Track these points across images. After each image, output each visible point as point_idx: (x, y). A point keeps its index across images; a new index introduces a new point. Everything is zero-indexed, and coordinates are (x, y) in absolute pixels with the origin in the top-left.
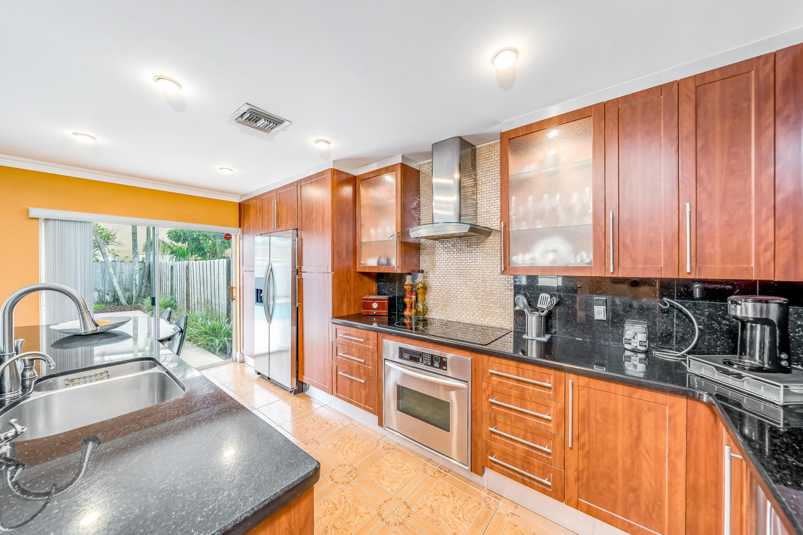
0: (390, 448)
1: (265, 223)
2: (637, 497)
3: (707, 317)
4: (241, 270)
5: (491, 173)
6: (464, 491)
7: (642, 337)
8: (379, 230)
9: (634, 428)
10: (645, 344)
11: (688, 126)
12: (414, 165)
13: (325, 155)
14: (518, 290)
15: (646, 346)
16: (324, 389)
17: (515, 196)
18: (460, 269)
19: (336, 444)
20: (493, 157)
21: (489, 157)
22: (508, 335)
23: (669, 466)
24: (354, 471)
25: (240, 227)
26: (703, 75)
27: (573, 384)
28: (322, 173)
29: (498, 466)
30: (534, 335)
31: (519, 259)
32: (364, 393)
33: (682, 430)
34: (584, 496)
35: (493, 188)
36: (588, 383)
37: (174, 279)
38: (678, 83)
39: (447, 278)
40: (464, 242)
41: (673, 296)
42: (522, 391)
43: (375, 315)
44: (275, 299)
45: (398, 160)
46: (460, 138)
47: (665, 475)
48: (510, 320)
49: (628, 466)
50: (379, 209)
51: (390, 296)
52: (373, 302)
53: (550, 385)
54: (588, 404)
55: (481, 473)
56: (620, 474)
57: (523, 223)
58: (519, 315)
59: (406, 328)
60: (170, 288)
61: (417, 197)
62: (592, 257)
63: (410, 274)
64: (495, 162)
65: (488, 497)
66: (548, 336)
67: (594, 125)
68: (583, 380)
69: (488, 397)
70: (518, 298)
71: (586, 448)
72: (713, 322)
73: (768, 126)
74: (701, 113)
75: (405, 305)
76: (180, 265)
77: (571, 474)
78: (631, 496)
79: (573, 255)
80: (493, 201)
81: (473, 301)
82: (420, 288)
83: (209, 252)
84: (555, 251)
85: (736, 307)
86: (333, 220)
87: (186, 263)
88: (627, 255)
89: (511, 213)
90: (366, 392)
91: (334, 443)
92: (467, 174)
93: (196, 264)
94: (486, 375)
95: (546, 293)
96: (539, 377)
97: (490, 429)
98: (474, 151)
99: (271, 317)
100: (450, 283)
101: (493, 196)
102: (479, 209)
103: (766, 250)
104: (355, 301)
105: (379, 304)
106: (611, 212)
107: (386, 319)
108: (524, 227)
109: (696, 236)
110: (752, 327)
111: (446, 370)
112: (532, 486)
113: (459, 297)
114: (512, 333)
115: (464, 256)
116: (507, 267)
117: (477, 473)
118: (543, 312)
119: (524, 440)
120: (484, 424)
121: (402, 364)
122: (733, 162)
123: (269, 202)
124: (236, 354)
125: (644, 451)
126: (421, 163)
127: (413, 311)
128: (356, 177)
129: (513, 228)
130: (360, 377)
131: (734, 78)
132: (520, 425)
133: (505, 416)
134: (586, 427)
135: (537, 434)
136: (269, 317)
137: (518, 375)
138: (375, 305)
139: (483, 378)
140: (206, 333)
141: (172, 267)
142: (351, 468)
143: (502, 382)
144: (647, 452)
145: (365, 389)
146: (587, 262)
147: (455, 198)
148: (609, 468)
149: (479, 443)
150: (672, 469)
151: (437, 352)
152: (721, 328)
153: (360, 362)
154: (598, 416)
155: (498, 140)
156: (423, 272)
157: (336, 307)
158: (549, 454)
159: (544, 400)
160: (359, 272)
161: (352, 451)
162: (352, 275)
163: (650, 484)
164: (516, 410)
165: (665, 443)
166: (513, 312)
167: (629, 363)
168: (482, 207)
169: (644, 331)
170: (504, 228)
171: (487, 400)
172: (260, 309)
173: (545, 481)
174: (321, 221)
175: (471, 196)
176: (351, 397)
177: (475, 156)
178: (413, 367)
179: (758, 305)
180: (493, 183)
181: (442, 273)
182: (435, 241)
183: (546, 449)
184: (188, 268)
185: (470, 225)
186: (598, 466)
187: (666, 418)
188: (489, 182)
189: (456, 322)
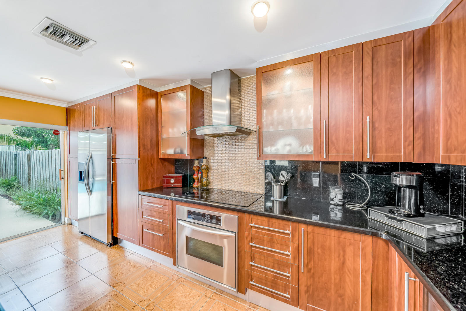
0: (182, 280)
1: (87, 123)
2: (343, 300)
3: (374, 184)
4: (68, 157)
5: (250, 95)
6: (233, 306)
7: (340, 196)
8: (175, 130)
9: (341, 257)
10: (342, 201)
11: (368, 70)
12: (200, 88)
13: (130, 74)
14: (267, 169)
15: (342, 202)
16: (133, 242)
17: (266, 109)
18: (230, 156)
19: (139, 284)
20: (252, 85)
21: (249, 85)
22: (262, 198)
23: (362, 279)
24: (152, 304)
25: (67, 125)
26: (376, 41)
27: (304, 231)
28: (131, 88)
29: (256, 287)
30: (278, 198)
31: (268, 150)
32: (162, 243)
33: (369, 257)
34: (310, 302)
35: (252, 105)
36: (313, 230)
37: (18, 164)
38: (362, 44)
39: (222, 162)
40: (233, 139)
41: (356, 172)
42: (272, 237)
43: (172, 188)
44: (94, 177)
45: (189, 83)
46: (230, 70)
47: (359, 285)
48: (262, 188)
49: (337, 281)
50: (175, 116)
51: (184, 174)
52: (172, 179)
53: (289, 232)
54: (313, 243)
55: (244, 293)
56: (333, 286)
57: (271, 127)
58: (268, 186)
59: (194, 197)
60: (14, 170)
61: (202, 109)
62: (312, 149)
63: (198, 160)
64: (253, 88)
65: (249, 308)
66: (286, 198)
67: (314, 66)
68: (310, 228)
69: (249, 242)
70: (268, 175)
71: (312, 271)
72: (377, 186)
73: (410, 73)
74: (375, 63)
75: (194, 180)
76: (23, 153)
77: (303, 288)
78: (339, 299)
79: (301, 147)
80: (252, 113)
81: (239, 176)
82: (204, 169)
83: (51, 144)
84: (290, 145)
85: (396, 179)
86: (139, 122)
87: (27, 151)
88: (334, 147)
89: (263, 121)
90: (164, 242)
91: (138, 282)
92: (235, 95)
93: (37, 153)
94: (248, 226)
95: (284, 171)
96: (282, 227)
97: (251, 263)
98: (239, 81)
99: (91, 192)
100: (224, 165)
101: (252, 110)
102: (242, 118)
103: (409, 145)
104: (158, 178)
105: (175, 180)
106: (324, 121)
107: (180, 190)
108: (271, 129)
109: (373, 137)
110: (404, 190)
111: (220, 225)
112: (278, 298)
113: (230, 174)
114: (264, 196)
115: (233, 148)
116: (260, 155)
117: (242, 293)
118: (282, 182)
119: (273, 269)
120: (247, 260)
121: (190, 222)
122: (392, 93)
123: (90, 108)
124: (65, 219)
125: (347, 271)
126: (205, 87)
127: (199, 184)
128: (158, 92)
129: (265, 130)
130: (160, 232)
131: (393, 43)
132: (270, 259)
133: (260, 253)
134: (312, 257)
135: (281, 264)
136: (90, 191)
137: (269, 226)
138: (172, 181)
139: (245, 229)
140: (40, 204)
141: (15, 155)
142: (150, 302)
143: (259, 232)
144: (349, 271)
145: (163, 240)
146: (309, 152)
147: (227, 112)
148: (326, 283)
149: (243, 272)
150: (364, 281)
151: (215, 213)
152: (381, 190)
153: (159, 222)
154: (319, 251)
155: (255, 74)
156: (206, 158)
157: (142, 183)
158: (288, 277)
159: (286, 241)
160: (161, 159)
161: (152, 287)
162: (156, 160)
163: (351, 291)
164: (267, 250)
165: (360, 265)
166: (264, 183)
167: (333, 212)
168: (245, 116)
169: (341, 193)
170: (259, 130)
171: (249, 244)
172: (82, 186)
173: (287, 295)
174: (130, 122)
175: (238, 110)
176: (153, 246)
177: (240, 84)
178: (197, 224)
179: (408, 177)
180: (252, 102)
181: (219, 159)
182: (214, 138)
183: (287, 274)
184: (29, 156)
185: (237, 127)
186: (319, 282)
187: (360, 249)
188: (249, 101)
189: (228, 190)
